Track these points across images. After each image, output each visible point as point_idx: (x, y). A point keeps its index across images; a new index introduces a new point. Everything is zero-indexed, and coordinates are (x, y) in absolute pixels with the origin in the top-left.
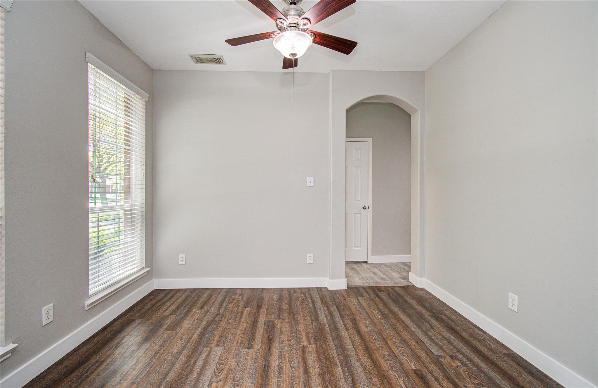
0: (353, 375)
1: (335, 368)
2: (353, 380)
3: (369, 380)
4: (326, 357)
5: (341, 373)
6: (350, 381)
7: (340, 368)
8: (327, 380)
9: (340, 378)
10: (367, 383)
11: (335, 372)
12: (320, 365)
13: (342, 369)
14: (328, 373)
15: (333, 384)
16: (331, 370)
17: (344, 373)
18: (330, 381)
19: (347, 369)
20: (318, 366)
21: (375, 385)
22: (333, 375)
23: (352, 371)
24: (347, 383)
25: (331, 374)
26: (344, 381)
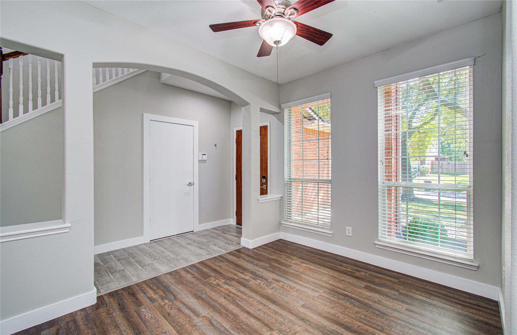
0: (215, 328)
1: (231, 326)
2: (213, 325)
3: (200, 332)
4: (245, 331)
5: (224, 325)
6: (215, 323)
7: (227, 328)
8: (230, 315)
9: (223, 321)
10: (201, 328)
11: (229, 323)
12: (243, 322)
13: (226, 328)
14: (233, 319)
15: (224, 315)
16: (233, 323)
17: (222, 326)
18: (227, 316)
19: (221, 330)
20: (244, 320)
21: (195, 330)
22: (228, 320)
23: (217, 330)
24: (216, 320)
25: (230, 319)
26: (219, 321)
